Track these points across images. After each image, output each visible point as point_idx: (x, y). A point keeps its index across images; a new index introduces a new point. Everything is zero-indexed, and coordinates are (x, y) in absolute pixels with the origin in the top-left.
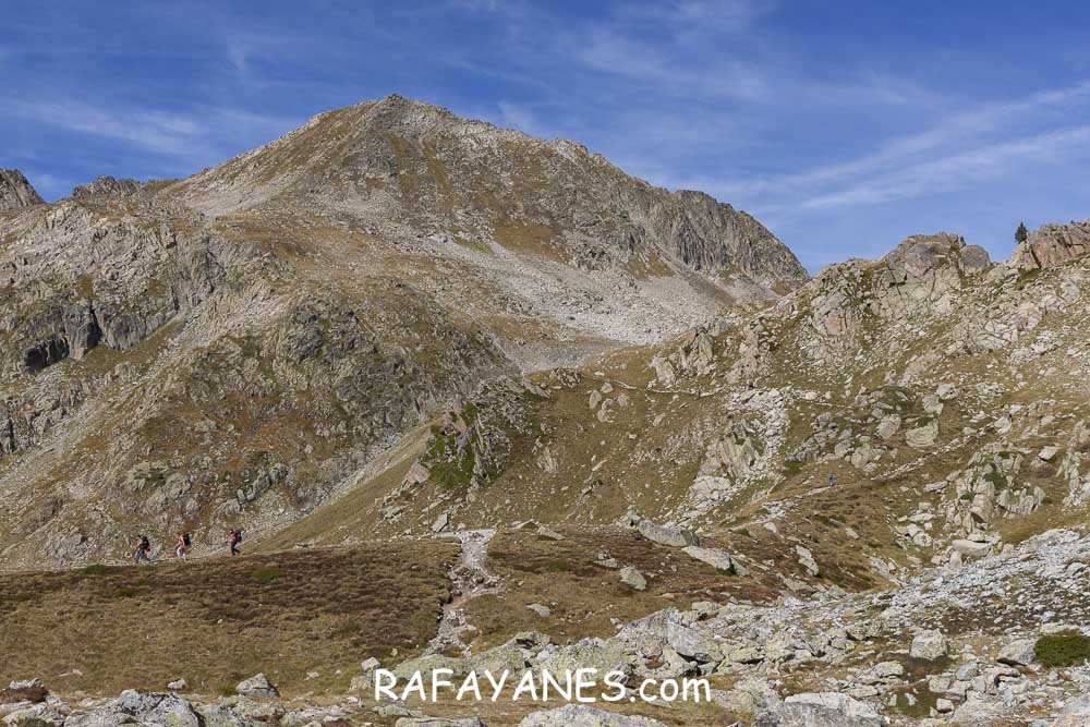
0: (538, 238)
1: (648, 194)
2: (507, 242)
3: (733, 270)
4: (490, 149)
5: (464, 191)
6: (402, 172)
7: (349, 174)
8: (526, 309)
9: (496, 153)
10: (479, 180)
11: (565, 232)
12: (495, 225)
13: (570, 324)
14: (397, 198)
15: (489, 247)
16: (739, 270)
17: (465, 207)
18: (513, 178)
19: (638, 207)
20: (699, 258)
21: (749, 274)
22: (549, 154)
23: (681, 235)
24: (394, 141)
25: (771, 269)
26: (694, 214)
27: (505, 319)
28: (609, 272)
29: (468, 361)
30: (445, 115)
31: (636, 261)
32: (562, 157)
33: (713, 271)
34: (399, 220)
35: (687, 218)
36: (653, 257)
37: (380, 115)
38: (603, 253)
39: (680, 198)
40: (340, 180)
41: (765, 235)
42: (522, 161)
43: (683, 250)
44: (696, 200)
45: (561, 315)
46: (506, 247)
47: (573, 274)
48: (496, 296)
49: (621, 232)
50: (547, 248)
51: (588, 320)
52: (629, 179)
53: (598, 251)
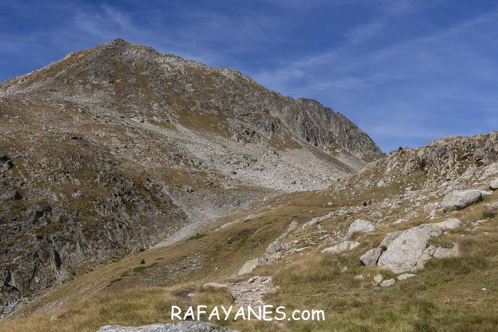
0: (210, 122)
1: (281, 100)
2: (186, 124)
3: (337, 147)
4: (179, 71)
5: (160, 93)
6: (118, 81)
7: (81, 81)
8: (196, 163)
9: (183, 73)
10: (170, 88)
11: (228, 119)
12: (179, 113)
13: (233, 177)
14: (112, 95)
15: (174, 127)
16: (340, 147)
17: (159, 102)
18: (193, 87)
19: (275, 108)
20: (316, 139)
21: (347, 150)
22: (217, 75)
23: (304, 124)
24: (115, 64)
25: (360, 147)
26: (311, 112)
27: (177, 170)
28: (259, 145)
29: (131, 208)
30: (151, 51)
31: (276, 138)
32: (226, 77)
33: (325, 147)
34: (109, 107)
35: (307, 114)
36: (287, 137)
37: (107, 49)
38: (254, 132)
39: (301, 102)
40: (73, 85)
41: (354, 127)
42: (200, 78)
43: (306, 134)
44: (311, 104)
45: (226, 170)
46: (186, 127)
47: (234, 145)
48: (171, 153)
49: (266, 120)
50: (216, 129)
51: (246, 175)
52: (268, 92)
53: (251, 131)
